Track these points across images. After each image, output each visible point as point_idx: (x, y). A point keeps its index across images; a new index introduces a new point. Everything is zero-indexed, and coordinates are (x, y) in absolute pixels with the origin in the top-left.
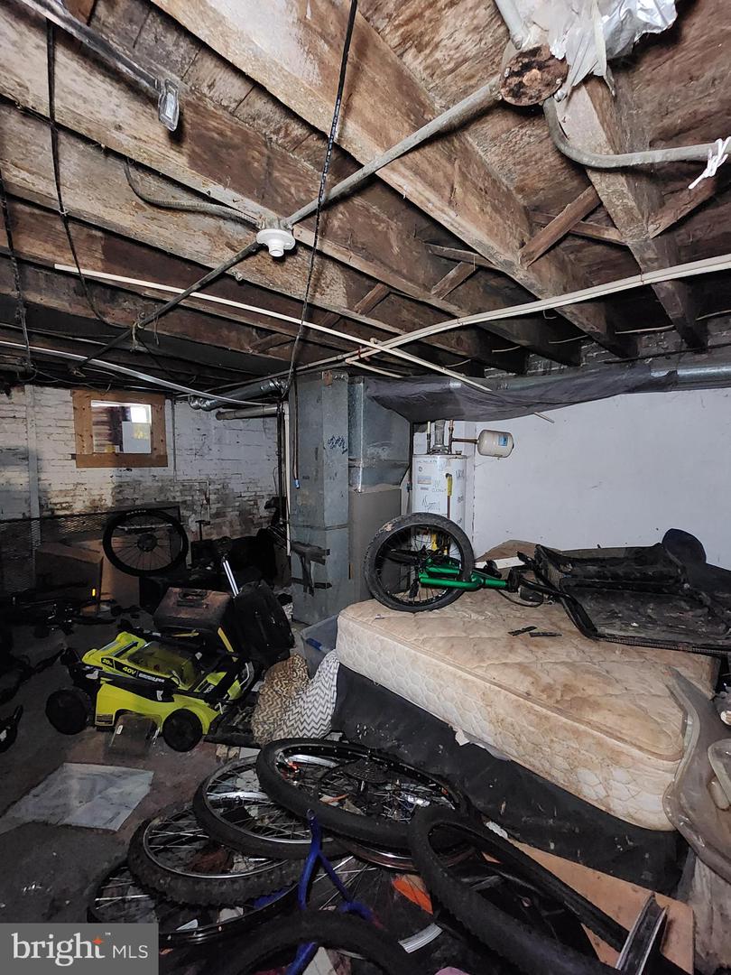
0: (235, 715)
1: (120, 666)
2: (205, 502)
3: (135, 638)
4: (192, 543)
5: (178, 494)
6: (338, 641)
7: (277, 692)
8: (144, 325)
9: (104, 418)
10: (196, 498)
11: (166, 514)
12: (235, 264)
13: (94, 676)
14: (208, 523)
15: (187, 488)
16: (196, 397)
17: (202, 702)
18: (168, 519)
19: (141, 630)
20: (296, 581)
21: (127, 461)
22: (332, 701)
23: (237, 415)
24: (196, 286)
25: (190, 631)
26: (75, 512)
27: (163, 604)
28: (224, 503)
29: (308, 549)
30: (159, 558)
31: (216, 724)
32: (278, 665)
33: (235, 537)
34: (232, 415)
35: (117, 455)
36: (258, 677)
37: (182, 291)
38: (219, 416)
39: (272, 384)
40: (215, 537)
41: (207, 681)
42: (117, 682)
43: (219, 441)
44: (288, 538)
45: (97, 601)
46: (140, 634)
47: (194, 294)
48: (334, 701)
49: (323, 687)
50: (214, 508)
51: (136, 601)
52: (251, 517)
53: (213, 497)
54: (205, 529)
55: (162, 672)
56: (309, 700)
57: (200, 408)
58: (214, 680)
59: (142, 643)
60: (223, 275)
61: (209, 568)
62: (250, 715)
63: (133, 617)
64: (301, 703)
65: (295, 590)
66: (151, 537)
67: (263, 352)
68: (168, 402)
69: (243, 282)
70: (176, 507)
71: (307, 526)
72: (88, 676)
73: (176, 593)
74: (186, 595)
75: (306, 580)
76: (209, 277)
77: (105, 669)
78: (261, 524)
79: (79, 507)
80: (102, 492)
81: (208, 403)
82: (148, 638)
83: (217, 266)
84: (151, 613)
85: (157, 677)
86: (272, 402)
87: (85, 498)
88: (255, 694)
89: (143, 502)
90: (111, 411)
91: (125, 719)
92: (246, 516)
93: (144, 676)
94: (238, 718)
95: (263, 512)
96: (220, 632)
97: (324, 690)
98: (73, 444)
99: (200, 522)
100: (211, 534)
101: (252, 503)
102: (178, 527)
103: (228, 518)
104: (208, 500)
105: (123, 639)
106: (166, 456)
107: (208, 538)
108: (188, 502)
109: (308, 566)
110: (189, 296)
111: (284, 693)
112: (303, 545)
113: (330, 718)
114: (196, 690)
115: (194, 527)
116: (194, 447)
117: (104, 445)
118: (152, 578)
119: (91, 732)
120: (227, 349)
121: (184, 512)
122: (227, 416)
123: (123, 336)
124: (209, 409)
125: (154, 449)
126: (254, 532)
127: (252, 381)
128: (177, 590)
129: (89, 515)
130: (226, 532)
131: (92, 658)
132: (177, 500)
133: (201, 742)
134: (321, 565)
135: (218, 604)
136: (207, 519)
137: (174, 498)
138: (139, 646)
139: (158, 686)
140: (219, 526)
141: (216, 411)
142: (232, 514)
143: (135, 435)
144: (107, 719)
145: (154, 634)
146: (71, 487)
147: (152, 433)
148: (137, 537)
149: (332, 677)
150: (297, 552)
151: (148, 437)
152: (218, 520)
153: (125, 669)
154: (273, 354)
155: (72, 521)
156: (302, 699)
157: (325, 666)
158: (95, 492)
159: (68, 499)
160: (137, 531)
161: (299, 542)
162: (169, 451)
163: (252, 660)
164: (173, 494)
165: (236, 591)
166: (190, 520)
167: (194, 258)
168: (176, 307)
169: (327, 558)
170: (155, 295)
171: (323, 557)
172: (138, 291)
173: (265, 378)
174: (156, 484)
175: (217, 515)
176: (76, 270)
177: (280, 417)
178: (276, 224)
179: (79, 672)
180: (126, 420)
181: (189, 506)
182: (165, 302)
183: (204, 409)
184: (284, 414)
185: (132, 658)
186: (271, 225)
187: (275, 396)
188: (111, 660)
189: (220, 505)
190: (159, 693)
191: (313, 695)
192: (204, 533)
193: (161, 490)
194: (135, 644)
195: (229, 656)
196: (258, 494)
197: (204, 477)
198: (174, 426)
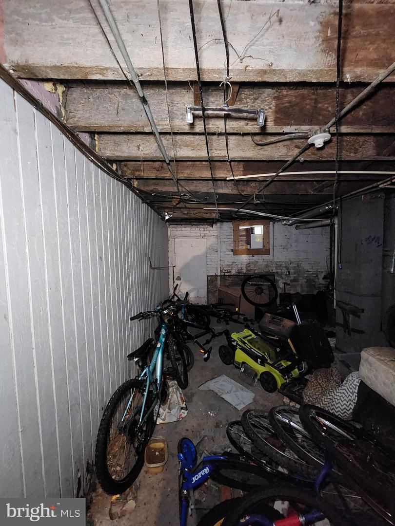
0: (295, 386)
1: (244, 343)
2: (288, 273)
3: (251, 333)
4: (280, 294)
5: (275, 268)
6: (361, 367)
7: (319, 384)
8: (259, 192)
9: (244, 233)
10: (283, 271)
11: (268, 278)
12: (299, 156)
13: (235, 344)
14: (289, 285)
15: (279, 266)
16: (284, 220)
17: (278, 372)
18: (269, 280)
19: (254, 330)
20: (338, 324)
21: (252, 252)
22: (354, 401)
23: (307, 226)
24: (280, 170)
25: (274, 336)
26: (232, 274)
27: (263, 320)
28: (298, 274)
29: (349, 306)
30: (264, 299)
31: (284, 385)
32: (323, 370)
33: (303, 294)
34: (304, 227)
35: (249, 249)
36: (309, 372)
37: (274, 174)
38: (297, 228)
39: (327, 208)
40: (292, 292)
41: (281, 363)
42: (243, 349)
43: (297, 241)
44: (335, 298)
45: (238, 313)
46: (253, 331)
47: (281, 174)
48: (355, 401)
49: (347, 391)
50: (292, 277)
51: (253, 317)
52: (314, 283)
53: (292, 271)
54: (287, 287)
55: (261, 351)
56: (338, 394)
57: (286, 224)
58: (285, 364)
59: (254, 336)
60: (294, 161)
61: (288, 308)
62: (303, 389)
63: (252, 324)
64: (333, 394)
65: (338, 330)
66: (260, 288)
67: (320, 191)
68: (271, 223)
69: (305, 161)
70: (273, 275)
71: (348, 292)
72: (233, 343)
73: (269, 316)
74: (274, 318)
75: (346, 325)
76: (286, 165)
77: (239, 342)
78: (320, 288)
79: (233, 272)
80: (242, 266)
81: (291, 221)
82: (256, 334)
83: (290, 159)
84: (258, 323)
85: (258, 353)
86: (327, 218)
87: (236, 268)
88: (307, 380)
89: (259, 271)
90: (247, 230)
91: (245, 366)
92: (310, 283)
93: (253, 350)
94: (296, 389)
95: (321, 281)
96: (289, 341)
97: (349, 392)
98: (232, 245)
99: (285, 283)
100: (290, 290)
101: (315, 275)
102: (273, 285)
103: (300, 283)
104: (289, 273)
105: (246, 332)
106: (269, 250)
107: (288, 292)
108: (279, 273)
109: (347, 317)
110: (278, 175)
111: (324, 386)
112: (345, 303)
113: (351, 411)
114: (276, 365)
115: (282, 286)
116: (283, 245)
117: (243, 245)
118: (261, 308)
119: (232, 367)
120: (298, 194)
121: (277, 278)
122: (301, 227)
123: (250, 198)
124: (291, 225)
125: (264, 246)
126: (315, 292)
127: (314, 208)
128: (269, 315)
129: (237, 276)
130: (299, 290)
131: (234, 336)
132: (274, 271)
133: (277, 391)
134: (357, 318)
135: (288, 326)
136: (288, 282)
137: (272, 270)
138: (252, 336)
139: (259, 357)
140: (295, 287)
141: (295, 225)
142: (302, 281)
143: (256, 240)
144: (239, 364)
145: (259, 333)
146: (231, 263)
147: (263, 239)
148: (255, 287)
149: (354, 386)
150: (340, 307)
151: (262, 241)
152: (294, 283)
153: (246, 345)
154: (326, 192)
155: (231, 278)
156: (334, 393)
157: (350, 378)
158: (239, 266)
159: (230, 269)
160: (255, 285)
161: (341, 301)
162: (271, 248)
163: (307, 362)
164: (272, 268)
165: (299, 322)
166: (280, 282)
167: (279, 159)
168: (272, 181)
169: (362, 315)
170: (263, 179)
171: (359, 314)
172: (256, 179)
173: (323, 205)
174: (265, 263)
175: (294, 280)
176: (233, 178)
177: (332, 226)
178: (318, 132)
179: (230, 340)
180: (252, 233)
181: (280, 275)
182: (267, 181)
183: (289, 225)
184: (335, 224)
185: (248, 341)
186: (316, 133)
187: (329, 214)
188: (241, 339)
189: (295, 275)
190: (259, 360)
191: (340, 393)
192: (286, 289)
193: (267, 266)
194: (251, 335)
195: (294, 355)
196: (319, 270)
197: (288, 260)
198: (273, 234)
